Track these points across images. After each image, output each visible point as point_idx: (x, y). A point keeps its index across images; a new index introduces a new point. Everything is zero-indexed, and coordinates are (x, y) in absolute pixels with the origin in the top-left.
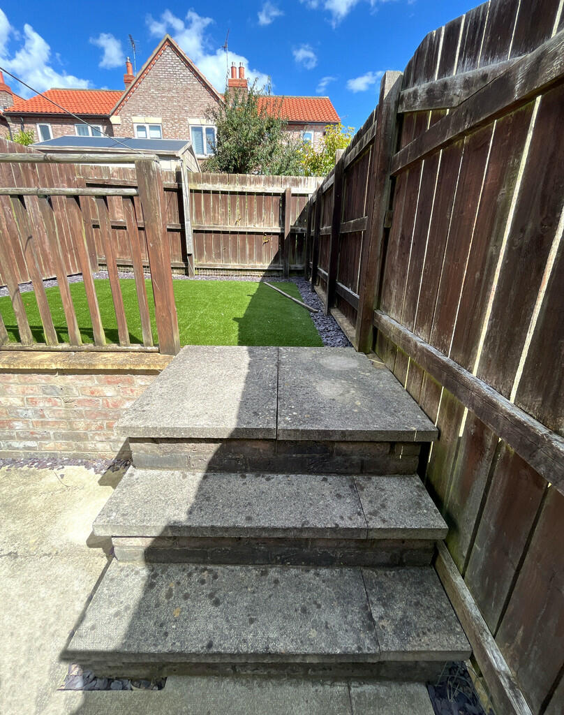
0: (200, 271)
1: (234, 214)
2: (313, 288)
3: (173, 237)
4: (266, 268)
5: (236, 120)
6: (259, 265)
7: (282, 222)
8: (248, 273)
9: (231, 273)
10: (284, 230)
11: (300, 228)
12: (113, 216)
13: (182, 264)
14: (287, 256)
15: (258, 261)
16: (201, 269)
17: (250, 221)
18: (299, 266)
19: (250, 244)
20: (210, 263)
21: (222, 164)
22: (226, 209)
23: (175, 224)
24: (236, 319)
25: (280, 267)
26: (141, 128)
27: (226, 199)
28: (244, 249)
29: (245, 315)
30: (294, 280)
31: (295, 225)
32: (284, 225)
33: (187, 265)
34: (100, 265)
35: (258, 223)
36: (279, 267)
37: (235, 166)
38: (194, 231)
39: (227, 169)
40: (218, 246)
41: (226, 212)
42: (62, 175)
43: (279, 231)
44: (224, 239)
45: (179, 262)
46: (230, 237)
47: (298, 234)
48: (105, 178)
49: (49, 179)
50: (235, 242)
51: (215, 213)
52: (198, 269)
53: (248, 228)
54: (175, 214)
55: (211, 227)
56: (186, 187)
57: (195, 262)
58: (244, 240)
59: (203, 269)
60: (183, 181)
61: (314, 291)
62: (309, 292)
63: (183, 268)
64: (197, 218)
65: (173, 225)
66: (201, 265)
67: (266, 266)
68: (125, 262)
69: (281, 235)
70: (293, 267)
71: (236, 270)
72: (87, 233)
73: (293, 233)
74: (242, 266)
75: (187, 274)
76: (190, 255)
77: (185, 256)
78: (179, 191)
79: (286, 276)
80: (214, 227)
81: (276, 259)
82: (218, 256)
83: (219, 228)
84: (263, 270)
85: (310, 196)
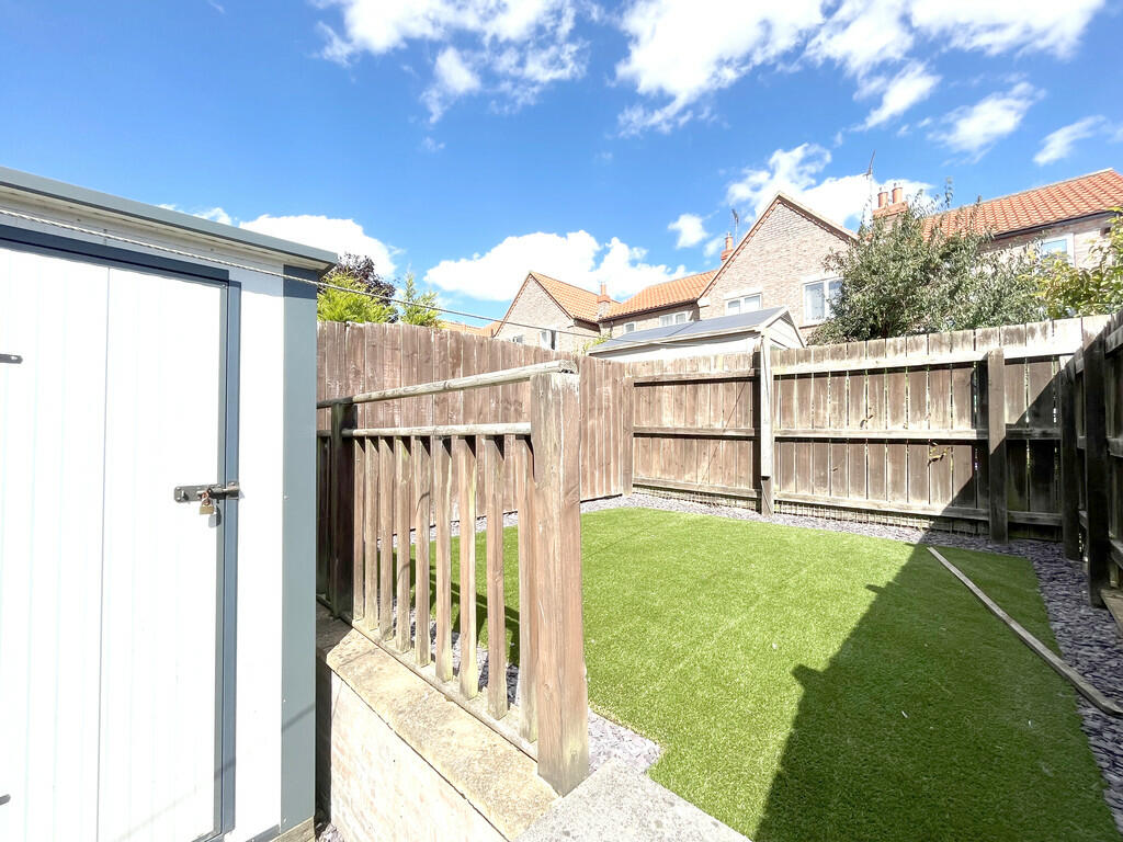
0: (783, 506)
1: (858, 408)
2: (1095, 594)
3: (740, 448)
4: (939, 514)
5: (876, 259)
6: (918, 506)
7: (981, 416)
8: (890, 520)
9: (849, 515)
10: (987, 433)
11: (1038, 431)
12: (660, 420)
13: (751, 492)
14: (999, 491)
15: (915, 495)
16: (785, 503)
17: (895, 418)
18: (1044, 518)
19: (894, 462)
20: (804, 494)
21: (847, 328)
22: (841, 399)
23: (746, 428)
24: (802, 673)
25: (981, 511)
26: (734, 303)
27: (841, 384)
28: (880, 470)
29: (835, 663)
30: (1026, 548)
31: (1021, 422)
32: (985, 423)
33: (759, 493)
34: (634, 486)
35: (913, 421)
36: (975, 513)
37: (872, 327)
38: (777, 439)
39: (857, 334)
40: (822, 464)
41: (841, 405)
42: (607, 378)
43: (972, 435)
44: (835, 452)
45: (746, 488)
46: (849, 448)
47: (1034, 444)
48: (657, 373)
49: (591, 385)
50: (859, 457)
51: (818, 408)
52: (780, 502)
53: (890, 433)
54: (746, 415)
55: (810, 432)
56: (767, 373)
57: (775, 491)
58: (880, 456)
59: (791, 503)
60: (762, 365)
61: (1103, 606)
62: (1080, 602)
63: (752, 499)
64: (784, 418)
65: (741, 431)
66: (785, 496)
67: (938, 507)
68: (666, 483)
69: (979, 446)
70: (1021, 516)
71: (859, 511)
72: (625, 442)
73: (1014, 442)
74: (875, 504)
75: (759, 510)
76: (766, 478)
77: (758, 480)
78: (755, 380)
79: (998, 537)
80: (815, 432)
81: (967, 494)
82: (823, 481)
83: (826, 432)
84: (931, 518)
85: (1064, 361)
